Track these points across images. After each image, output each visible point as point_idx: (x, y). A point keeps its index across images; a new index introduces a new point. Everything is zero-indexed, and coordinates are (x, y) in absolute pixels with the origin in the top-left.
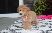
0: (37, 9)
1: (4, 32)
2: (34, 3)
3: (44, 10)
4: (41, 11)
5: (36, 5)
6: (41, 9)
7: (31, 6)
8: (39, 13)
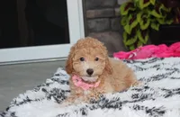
0: (130, 24)
1: (29, 100)
2: (119, 6)
3: (157, 29)
4: (146, 30)
5: (126, 13)
6: (147, 25)
7: (111, 18)
8: (138, 40)
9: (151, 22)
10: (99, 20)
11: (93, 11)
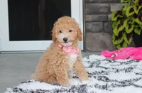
9: (134, 28)
10: (95, 23)
11: (91, 16)
